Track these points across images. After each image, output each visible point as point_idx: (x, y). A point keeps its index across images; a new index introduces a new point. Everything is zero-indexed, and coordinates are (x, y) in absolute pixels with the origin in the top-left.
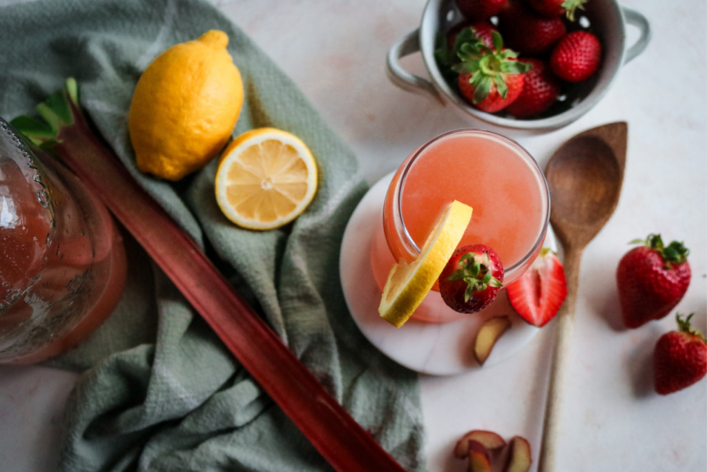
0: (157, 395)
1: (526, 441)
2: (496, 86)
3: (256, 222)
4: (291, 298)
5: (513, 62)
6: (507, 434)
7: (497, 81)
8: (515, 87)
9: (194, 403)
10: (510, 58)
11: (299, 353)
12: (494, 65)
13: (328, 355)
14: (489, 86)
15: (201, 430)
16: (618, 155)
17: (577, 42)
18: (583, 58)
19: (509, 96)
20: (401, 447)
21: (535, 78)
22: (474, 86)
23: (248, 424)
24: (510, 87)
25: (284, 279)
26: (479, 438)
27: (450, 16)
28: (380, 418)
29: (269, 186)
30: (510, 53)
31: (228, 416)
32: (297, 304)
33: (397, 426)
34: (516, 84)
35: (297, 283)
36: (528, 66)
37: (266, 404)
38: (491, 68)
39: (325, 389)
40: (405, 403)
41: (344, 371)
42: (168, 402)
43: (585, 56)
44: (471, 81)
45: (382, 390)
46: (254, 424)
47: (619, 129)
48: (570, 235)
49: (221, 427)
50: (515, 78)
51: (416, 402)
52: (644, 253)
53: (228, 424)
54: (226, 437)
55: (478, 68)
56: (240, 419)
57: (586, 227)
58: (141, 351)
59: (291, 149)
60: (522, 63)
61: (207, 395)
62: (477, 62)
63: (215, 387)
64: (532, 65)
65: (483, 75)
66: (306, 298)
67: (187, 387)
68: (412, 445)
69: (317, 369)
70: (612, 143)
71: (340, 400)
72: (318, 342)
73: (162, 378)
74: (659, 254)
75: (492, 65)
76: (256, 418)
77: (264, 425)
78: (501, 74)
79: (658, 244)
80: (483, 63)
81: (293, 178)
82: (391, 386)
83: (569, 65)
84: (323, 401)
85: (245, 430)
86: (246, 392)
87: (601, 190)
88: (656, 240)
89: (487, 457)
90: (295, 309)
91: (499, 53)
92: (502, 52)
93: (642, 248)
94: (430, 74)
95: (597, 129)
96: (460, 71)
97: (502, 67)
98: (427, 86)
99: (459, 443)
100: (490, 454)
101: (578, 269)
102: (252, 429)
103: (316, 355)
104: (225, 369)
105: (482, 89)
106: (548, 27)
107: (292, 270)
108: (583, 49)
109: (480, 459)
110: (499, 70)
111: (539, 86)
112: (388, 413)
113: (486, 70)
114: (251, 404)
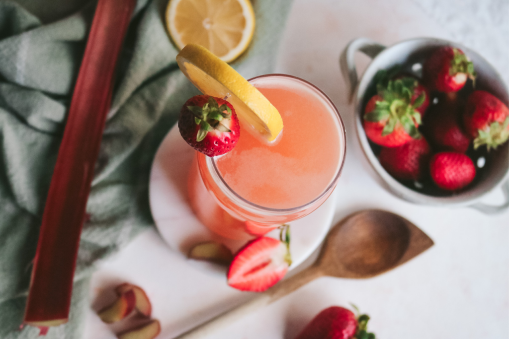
0: (5, 47)
1: (159, 330)
2: (388, 123)
3: (178, 37)
4: (143, 98)
5: (412, 123)
6: (156, 314)
7: (391, 122)
8: (397, 137)
9: (21, 80)
10: (414, 119)
11: (109, 130)
12: (400, 111)
13: (121, 150)
14: (383, 118)
15: (8, 99)
16: (407, 254)
17: (462, 163)
18: (454, 174)
19: (388, 138)
20: (94, 246)
21: (416, 152)
22: (375, 106)
23: (35, 129)
24: (394, 133)
25: (154, 85)
26: (139, 296)
27: (417, 67)
28: (105, 217)
29: (207, 27)
30: (418, 117)
31: (29, 110)
32: (142, 104)
33: (106, 232)
34: (400, 137)
35: (156, 95)
36: (418, 135)
37: (58, 131)
38: (397, 111)
39: (97, 165)
40: (127, 227)
41: (119, 169)
42: (7, 59)
43: (456, 175)
44: (378, 103)
45: (125, 206)
46: (38, 135)
47: (426, 242)
48: (326, 260)
49: (19, 111)
50: (402, 133)
51: (133, 234)
52: (349, 317)
53: (23, 114)
54: (15, 120)
55: (390, 102)
56: (34, 120)
57: (341, 268)
58: (32, 19)
59: (243, 23)
60: (417, 131)
61: (33, 86)
62: (394, 98)
63: (43, 87)
64: (421, 138)
65: (388, 108)
66: (151, 109)
67: (27, 66)
68: (100, 253)
69: (107, 149)
70: (413, 244)
71: (95, 183)
72: (126, 136)
73: (20, 42)
74: (357, 328)
75: (400, 110)
76: (43, 132)
77: (43, 141)
78: (398, 121)
79: (363, 322)
80: (397, 103)
81: (226, 40)
82: (133, 210)
83: (442, 167)
84: (86, 168)
85: (30, 131)
86: (55, 111)
87: (373, 259)
88: (365, 318)
89: (129, 311)
90: (137, 106)
91: (412, 109)
92: (413, 110)
93: (352, 314)
94: (363, 74)
95: (415, 227)
96: (380, 92)
97: (403, 118)
98: (354, 80)
99: (125, 285)
100: (133, 313)
101: (308, 282)
102: (34, 136)
103: (117, 143)
104: (61, 87)
105: (377, 115)
106: (458, 137)
107: (163, 85)
108: (460, 169)
109: (123, 305)
110: (400, 117)
111: (412, 160)
112: (111, 220)
113: (393, 108)
114: (51, 121)
